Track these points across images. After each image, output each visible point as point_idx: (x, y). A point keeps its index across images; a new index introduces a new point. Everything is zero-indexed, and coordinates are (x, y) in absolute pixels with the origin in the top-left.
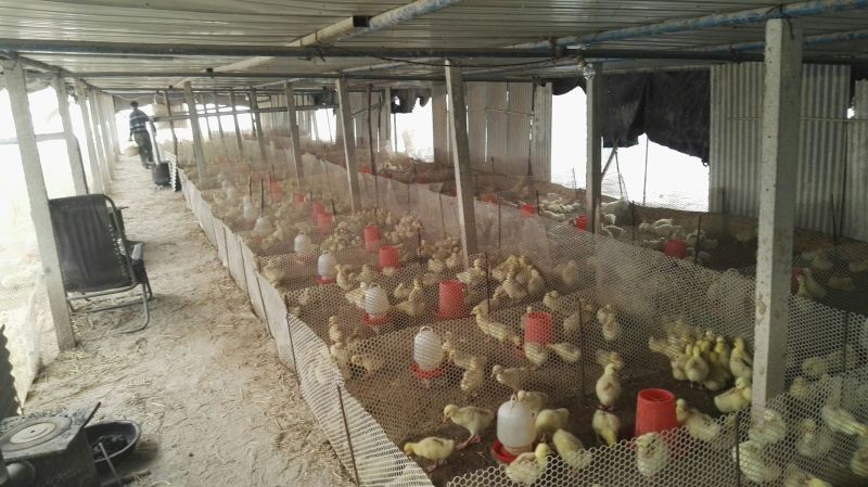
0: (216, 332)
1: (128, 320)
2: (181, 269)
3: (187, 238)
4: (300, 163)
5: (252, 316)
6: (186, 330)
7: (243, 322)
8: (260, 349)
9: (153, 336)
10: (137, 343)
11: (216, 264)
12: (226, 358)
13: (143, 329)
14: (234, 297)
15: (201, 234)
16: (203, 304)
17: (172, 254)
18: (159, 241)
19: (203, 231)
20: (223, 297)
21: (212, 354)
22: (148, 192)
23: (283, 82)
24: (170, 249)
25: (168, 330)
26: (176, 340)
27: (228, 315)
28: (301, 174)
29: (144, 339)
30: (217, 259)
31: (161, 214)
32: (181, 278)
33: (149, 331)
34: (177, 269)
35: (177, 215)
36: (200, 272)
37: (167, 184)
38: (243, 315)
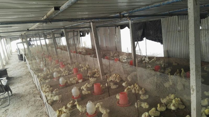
0: (29, 105)
1: (4, 103)
2: (22, 85)
3: (26, 75)
4: (57, 52)
5: (40, 99)
6: (20, 105)
7: (37, 101)
8: (41, 110)
9: (11, 108)
10: (5, 111)
11: (32, 82)
12: (31, 114)
13: (8, 106)
14: (36, 93)
15: (29, 73)
16: (27, 95)
17: (20, 80)
18: (18, 76)
19: (30, 73)
20: (33, 93)
21: (27, 113)
22: (17, 62)
23: (51, 31)
24: (20, 79)
25: (15, 105)
26: (17, 109)
27: (33, 99)
28: (57, 55)
29: (8, 109)
30: (32, 81)
31: (20, 68)
32: (22, 87)
33: (9, 106)
34: (21, 85)
35: (24, 68)
36: (27, 85)
37: (22, 60)
38: (38, 98)
